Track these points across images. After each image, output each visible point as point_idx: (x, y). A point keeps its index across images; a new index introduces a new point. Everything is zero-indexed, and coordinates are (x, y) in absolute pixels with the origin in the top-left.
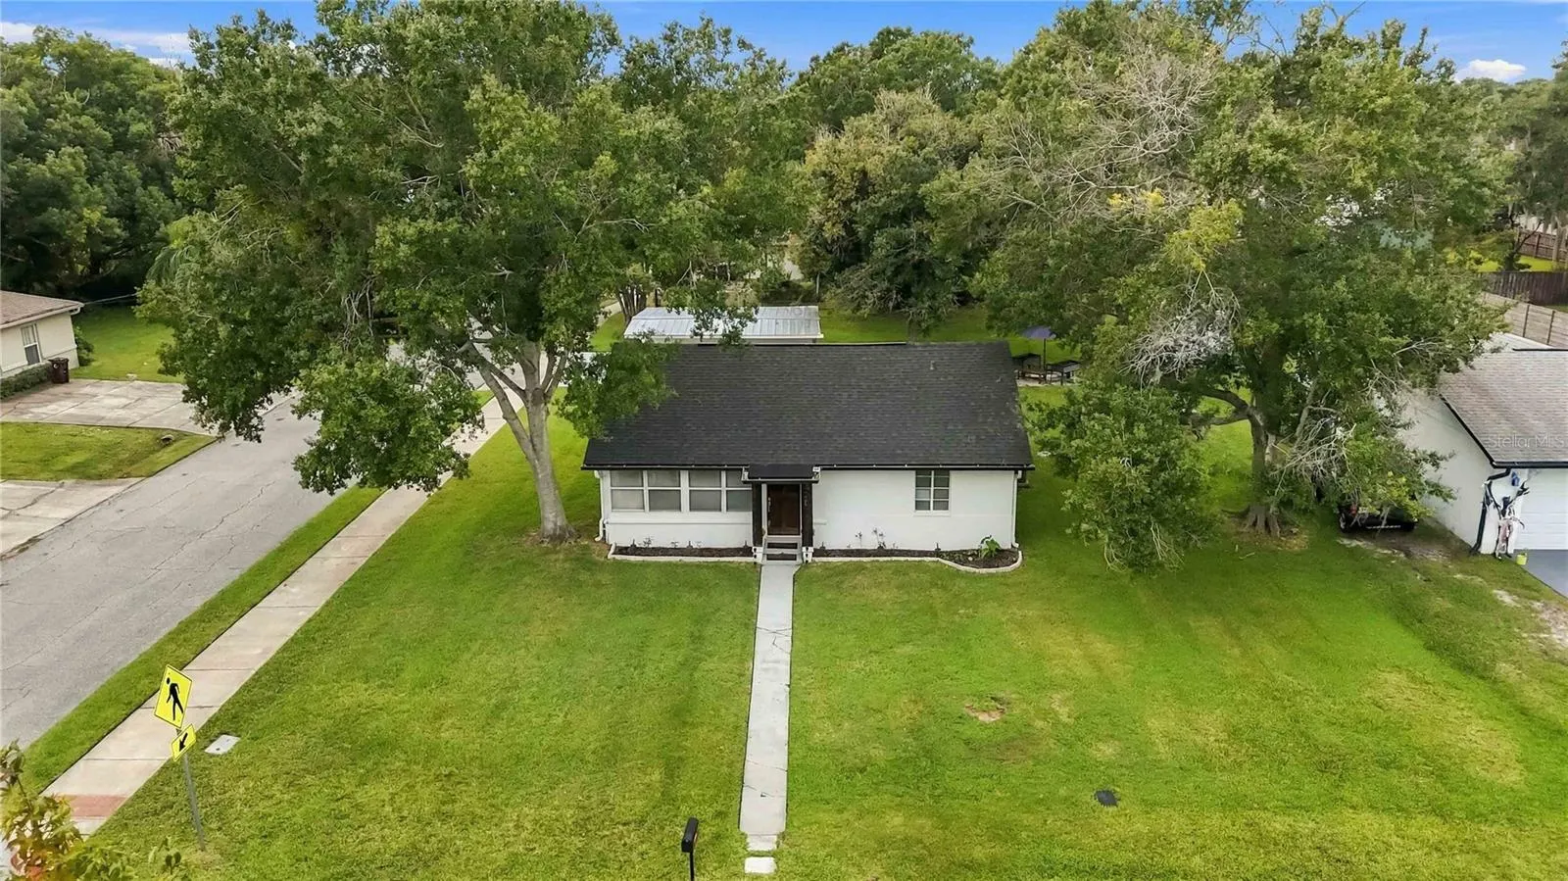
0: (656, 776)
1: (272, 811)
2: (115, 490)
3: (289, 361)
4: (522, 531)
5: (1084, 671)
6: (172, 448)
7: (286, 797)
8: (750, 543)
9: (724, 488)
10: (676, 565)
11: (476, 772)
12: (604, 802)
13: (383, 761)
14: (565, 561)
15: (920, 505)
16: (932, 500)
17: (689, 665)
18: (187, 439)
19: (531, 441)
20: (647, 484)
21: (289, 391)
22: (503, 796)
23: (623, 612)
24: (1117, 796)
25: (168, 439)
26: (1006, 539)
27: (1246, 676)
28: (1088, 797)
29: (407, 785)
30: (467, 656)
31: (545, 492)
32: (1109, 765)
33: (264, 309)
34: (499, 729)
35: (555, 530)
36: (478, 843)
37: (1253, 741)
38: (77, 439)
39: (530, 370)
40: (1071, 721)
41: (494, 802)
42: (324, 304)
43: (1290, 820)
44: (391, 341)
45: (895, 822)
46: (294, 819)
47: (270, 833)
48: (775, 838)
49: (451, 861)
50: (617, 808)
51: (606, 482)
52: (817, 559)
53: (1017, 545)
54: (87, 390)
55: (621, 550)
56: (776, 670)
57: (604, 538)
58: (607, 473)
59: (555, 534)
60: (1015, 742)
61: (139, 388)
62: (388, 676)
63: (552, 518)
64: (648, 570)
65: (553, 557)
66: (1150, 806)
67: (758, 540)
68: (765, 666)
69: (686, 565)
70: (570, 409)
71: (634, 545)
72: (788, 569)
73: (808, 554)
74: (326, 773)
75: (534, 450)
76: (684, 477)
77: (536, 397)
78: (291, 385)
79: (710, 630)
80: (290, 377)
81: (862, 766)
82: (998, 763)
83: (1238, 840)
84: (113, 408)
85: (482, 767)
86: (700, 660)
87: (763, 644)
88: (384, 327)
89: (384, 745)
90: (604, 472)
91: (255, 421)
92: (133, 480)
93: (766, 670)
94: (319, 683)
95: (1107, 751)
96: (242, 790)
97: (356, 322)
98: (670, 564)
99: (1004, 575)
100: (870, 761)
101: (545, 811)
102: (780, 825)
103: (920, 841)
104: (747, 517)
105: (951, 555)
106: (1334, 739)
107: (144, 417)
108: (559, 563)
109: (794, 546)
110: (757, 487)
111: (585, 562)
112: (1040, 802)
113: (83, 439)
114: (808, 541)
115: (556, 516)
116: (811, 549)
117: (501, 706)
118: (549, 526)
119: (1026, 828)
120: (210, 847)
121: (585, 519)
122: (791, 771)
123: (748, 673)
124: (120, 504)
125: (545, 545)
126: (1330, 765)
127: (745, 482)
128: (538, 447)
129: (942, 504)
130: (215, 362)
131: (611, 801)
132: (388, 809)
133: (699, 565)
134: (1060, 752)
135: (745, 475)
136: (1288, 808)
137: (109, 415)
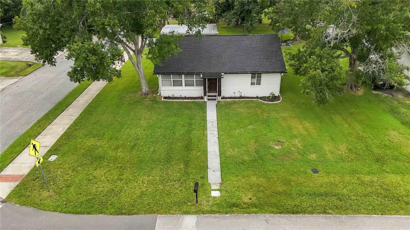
0: (182, 166)
1: (69, 179)
2: (16, 80)
3: (63, 41)
4: (136, 92)
5: (304, 133)
6: (32, 67)
7: (73, 174)
8: (203, 95)
9: (195, 80)
10: (181, 102)
11: (129, 166)
12: (167, 174)
13: (101, 162)
14: (149, 101)
15: (252, 84)
16: (256, 82)
17: (189, 132)
18: (36, 65)
19: (137, 65)
20: (172, 78)
21: (63, 51)
22: (138, 173)
23: (168, 116)
24: (318, 170)
25: (30, 65)
26: (277, 93)
27: (351, 133)
28: (309, 171)
29: (109, 170)
30: (123, 130)
31: (142, 81)
32: (315, 161)
33: (53, 24)
34: (134, 152)
35: (146, 92)
36: (131, 188)
37: (355, 153)
38: (4, 65)
39: (136, 44)
40: (302, 148)
41: (135, 175)
42: (71, 23)
43: (369, 177)
44: (93, 35)
45: (254, 179)
46: (76, 181)
47: (69, 186)
48: (219, 185)
49: (123, 194)
50: (172, 176)
51: (160, 78)
52: (222, 100)
53: (280, 95)
54: (6, 50)
55: (165, 98)
56: (214, 134)
57: (160, 94)
58: (160, 75)
59: (146, 93)
60: (287, 154)
61: (21, 49)
62: (100, 136)
63: (145, 88)
64: (174, 104)
65: (146, 100)
66: (328, 173)
67: (205, 95)
68: (210, 132)
69: (185, 102)
70: (150, 56)
71: (169, 96)
72: (215, 103)
73: (219, 98)
74: (84, 167)
75: (138, 68)
76: (183, 76)
77: (138, 52)
78: (63, 49)
79: (194, 121)
80: (63, 46)
81: (242, 162)
82: (282, 161)
83: (355, 183)
84: (14, 56)
85: (130, 164)
86: (192, 130)
87: (209, 125)
88: (91, 30)
89: (101, 158)
90: (159, 75)
91: (54, 60)
92: (21, 77)
93: (211, 133)
94: (80, 139)
95: (313, 156)
96: (60, 172)
97: (82, 29)
98: (180, 102)
99: (277, 104)
100: (244, 161)
101: (150, 178)
102: (219, 180)
103: (262, 186)
104: (202, 88)
105: (261, 98)
106: (379, 152)
107: (23, 58)
108: (147, 102)
109: (215, 96)
110: (205, 79)
111: (155, 101)
112: (296, 173)
113: (5, 65)
114: (220, 95)
115: (146, 88)
116: (221, 97)
117: (135, 145)
118: (144, 90)
119: (293, 181)
120: (51, 191)
121: (154, 88)
122: (221, 164)
123: (206, 134)
124: (17, 85)
125: (143, 96)
126: (379, 160)
127: (201, 78)
128: (139, 68)
129: (259, 83)
130: (40, 42)
131: (170, 174)
132: (103, 178)
133: (188, 102)
134: (299, 157)
135: (202, 76)
136: (369, 173)
137: (12, 57)
